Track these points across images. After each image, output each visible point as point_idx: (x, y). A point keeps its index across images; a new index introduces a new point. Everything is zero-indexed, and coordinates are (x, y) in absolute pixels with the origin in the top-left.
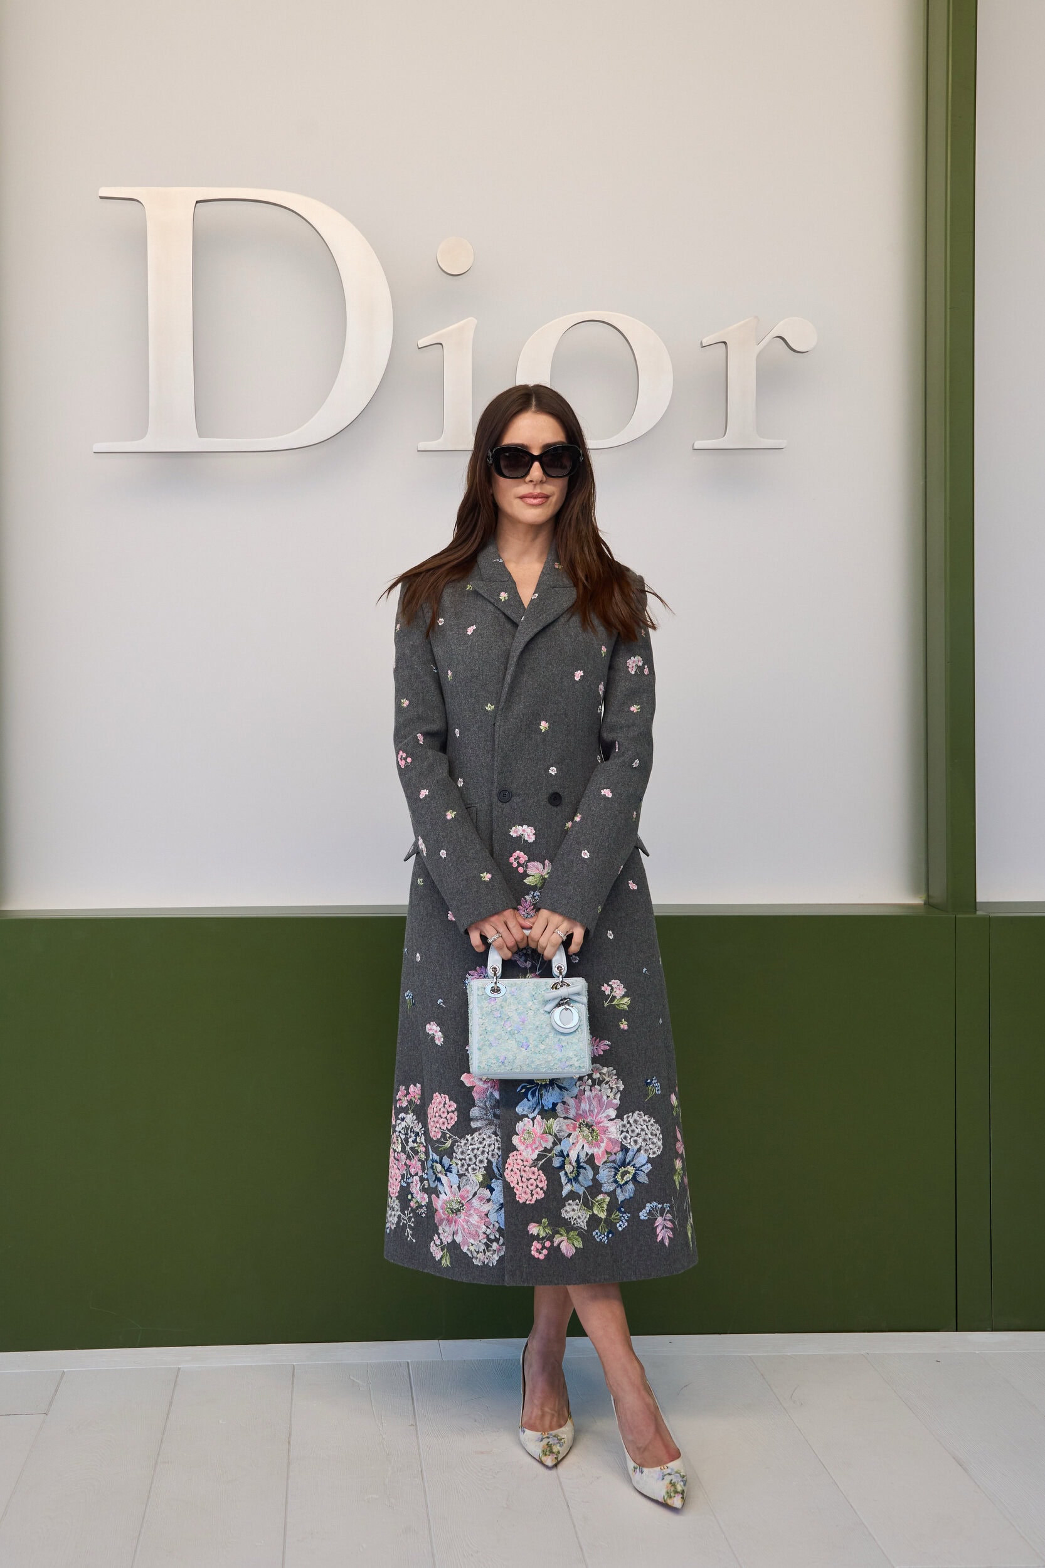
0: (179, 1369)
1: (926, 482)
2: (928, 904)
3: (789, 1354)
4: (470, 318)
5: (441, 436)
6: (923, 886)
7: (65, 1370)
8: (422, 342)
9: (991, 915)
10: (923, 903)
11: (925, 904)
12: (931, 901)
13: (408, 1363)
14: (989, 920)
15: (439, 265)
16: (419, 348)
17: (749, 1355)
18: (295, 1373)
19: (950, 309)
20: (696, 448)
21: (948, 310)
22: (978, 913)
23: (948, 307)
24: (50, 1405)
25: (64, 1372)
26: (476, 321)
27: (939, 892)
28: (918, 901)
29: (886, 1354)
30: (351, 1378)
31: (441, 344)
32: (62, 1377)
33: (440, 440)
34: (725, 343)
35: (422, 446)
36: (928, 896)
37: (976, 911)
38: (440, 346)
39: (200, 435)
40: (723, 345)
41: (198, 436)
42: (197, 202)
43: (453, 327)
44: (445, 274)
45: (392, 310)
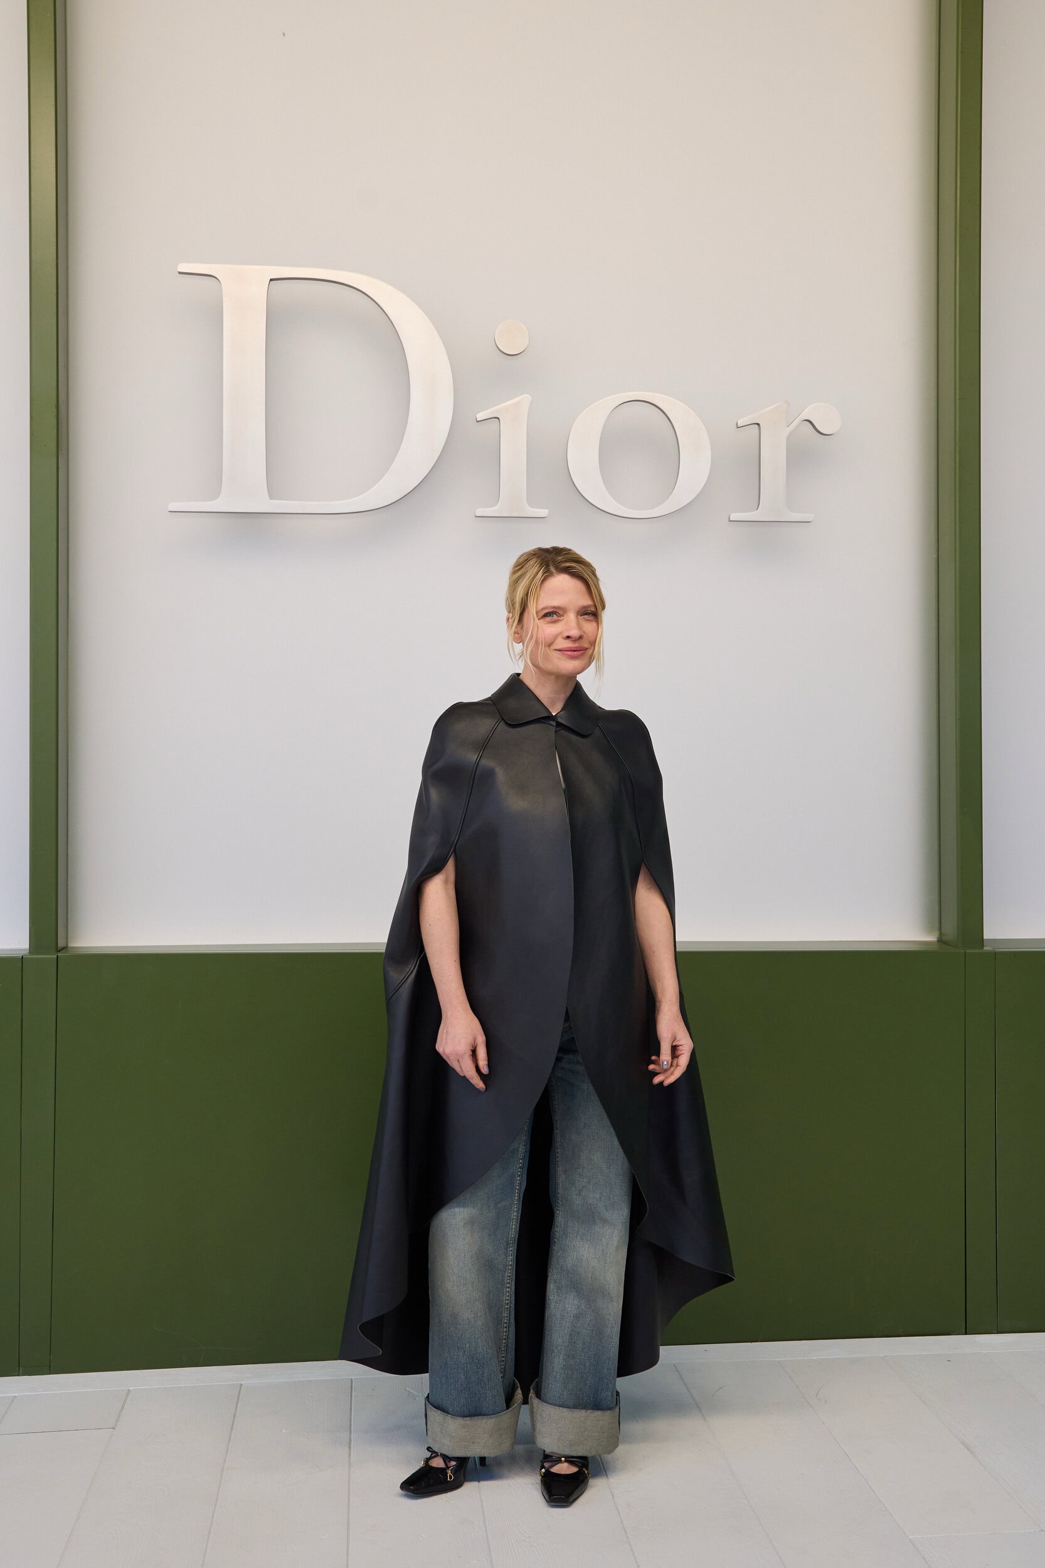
0: (241, 1385)
1: (938, 555)
2: (940, 940)
3: (814, 1358)
4: (524, 395)
5: (496, 505)
6: (936, 925)
7: (131, 1388)
8: (480, 417)
9: (997, 950)
10: (936, 940)
11: (938, 941)
12: (944, 938)
14: (995, 955)
15: (496, 345)
16: (477, 422)
17: (778, 1360)
18: (354, 1387)
19: (959, 399)
20: (731, 520)
21: (958, 401)
22: (985, 948)
23: (958, 397)
24: (117, 1420)
25: (129, 1391)
26: (531, 398)
27: (951, 930)
28: (932, 938)
29: (902, 1356)
30: (409, 1390)
31: (498, 418)
32: (127, 1395)
33: (494, 507)
34: (758, 424)
35: (480, 512)
36: (941, 933)
37: (983, 946)
38: (497, 420)
39: (271, 497)
40: (756, 426)
41: (269, 498)
42: (271, 280)
43: (509, 402)
44: (502, 354)
45: (452, 385)
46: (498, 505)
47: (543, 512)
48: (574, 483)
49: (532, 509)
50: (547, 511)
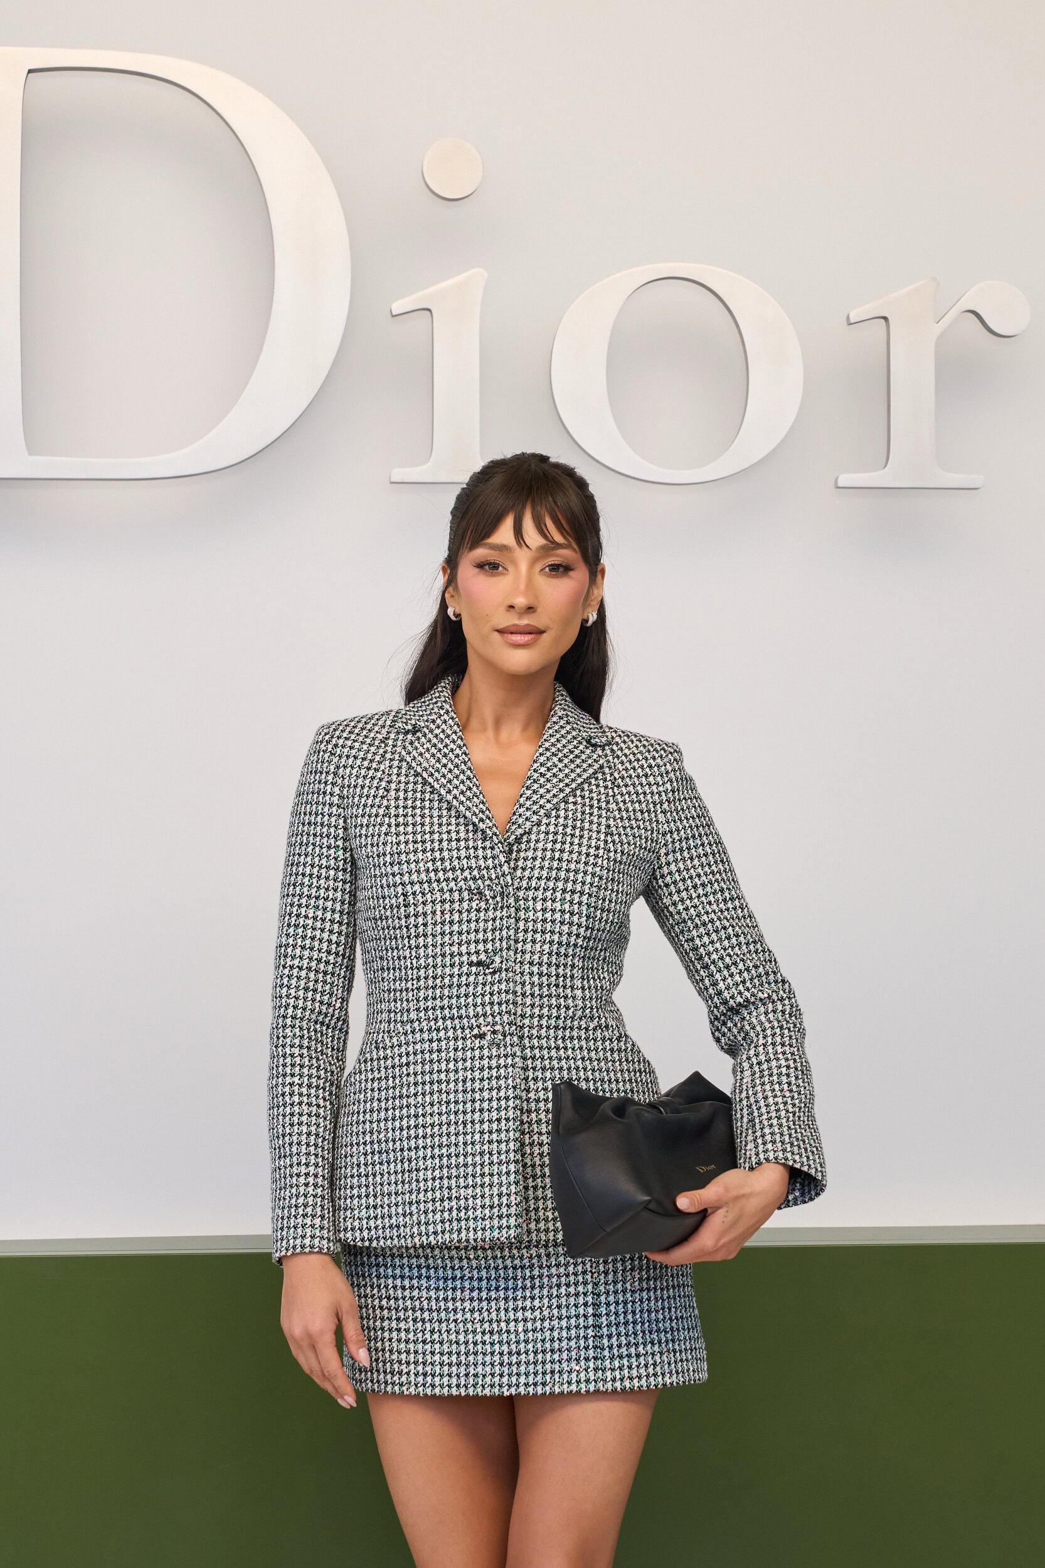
4: (476, 270)
5: (427, 461)
8: (398, 307)
15: (426, 182)
16: (394, 316)
20: (840, 484)
26: (486, 274)
31: (429, 310)
33: (425, 466)
34: (885, 318)
35: (398, 474)
38: (428, 312)
39: (31, 453)
40: (883, 320)
41: (26, 453)
42: (30, 71)
43: (449, 282)
44: (436, 198)
45: (348, 253)
46: (429, 464)
48: (563, 423)
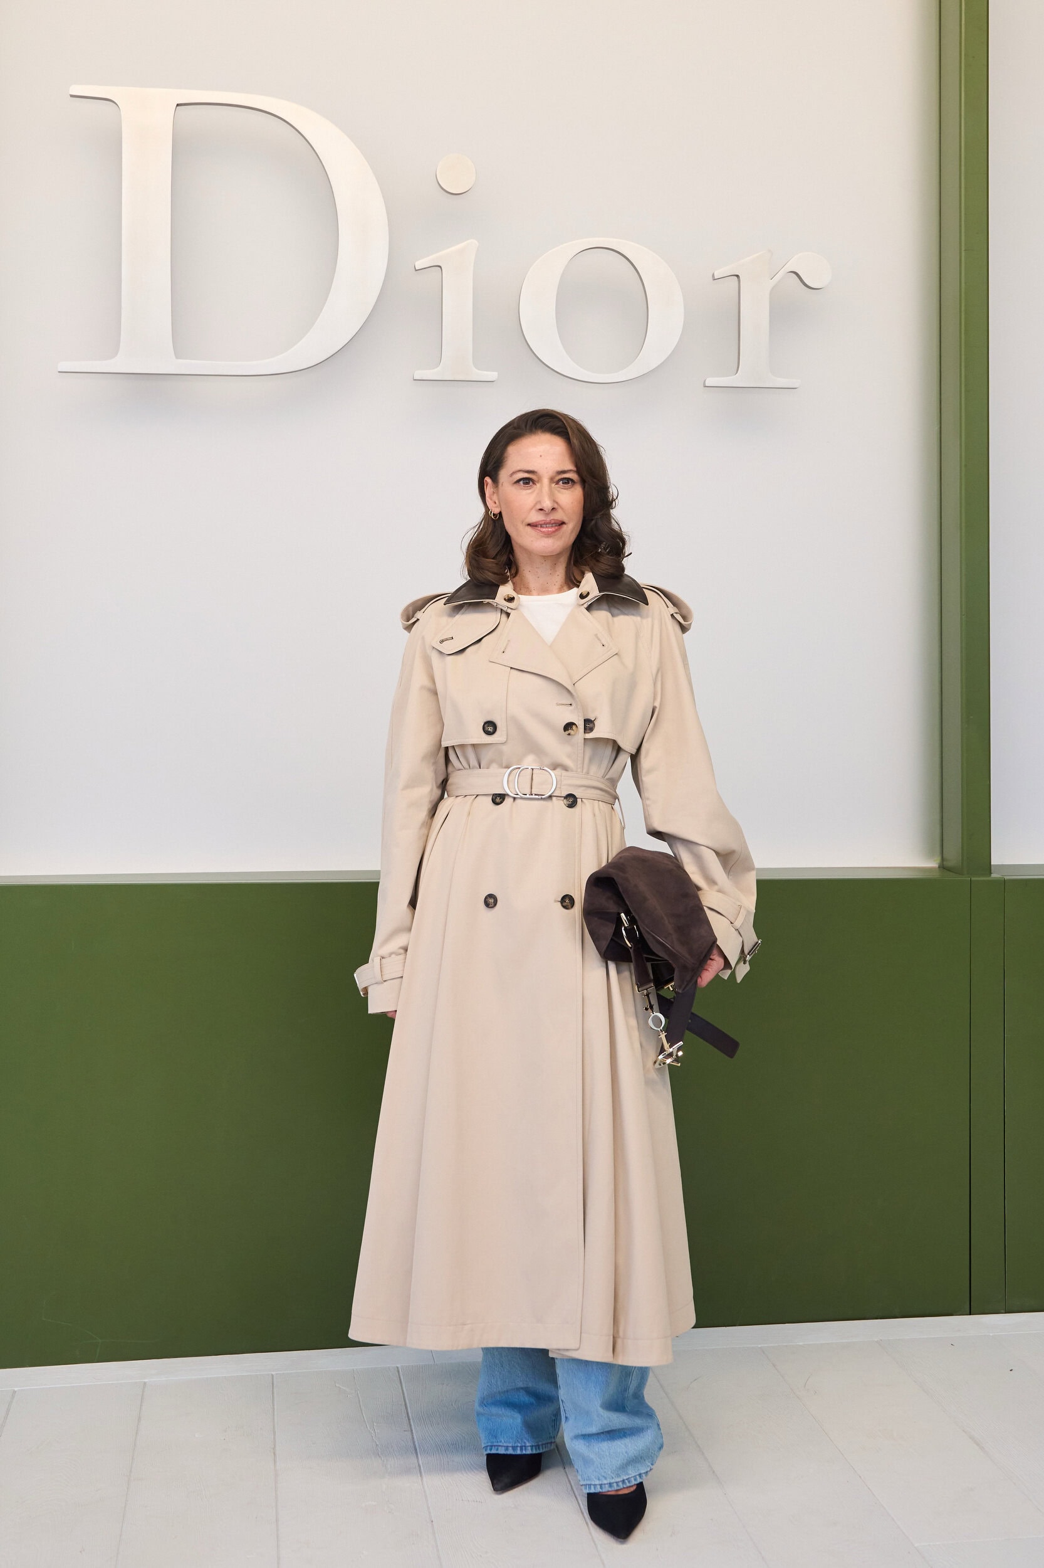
0: (145, 1383)
1: (941, 428)
2: (942, 867)
3: (801, 1344)
4: (469, 241)
5: (437, 367)
6: (938, 849)
7: (16, 1389)
8: (419, 265)
9: (1006, 878)
10: (937, 866)
11: (939, 867)
12: (946, 863)
13: (397, 1367)
14: (1003, 883)
15: (438, 183)
16: (416, 270)
17: (760, 1346)
18: (275, 1383)
19: (965, 250)
20: (707, 385)
21: (963, 254)
22: (993, 875)
23: (963, 249)
25: (15, 1392)
26: (477, 244)
27: (954, 855)
28: (933, 864)
29: (900, 1339)
30: (337, 1385)
32: (13, 1397)
33: (436, 370)
34: (737, 276)
35: (419, 374)
36: (943, 859)
37: (991, 873)
38: (439, 268)
39: (177, 358)
40: (735, 278)
41: (174, 357)
42: (178, 105)
43: (453, 248)
44: (444, 193)
45: (387, 228)
46: (438, 368)
47: (491, 375)
48: (528, 344)
49: (477, 371)
50: (496, 373)
